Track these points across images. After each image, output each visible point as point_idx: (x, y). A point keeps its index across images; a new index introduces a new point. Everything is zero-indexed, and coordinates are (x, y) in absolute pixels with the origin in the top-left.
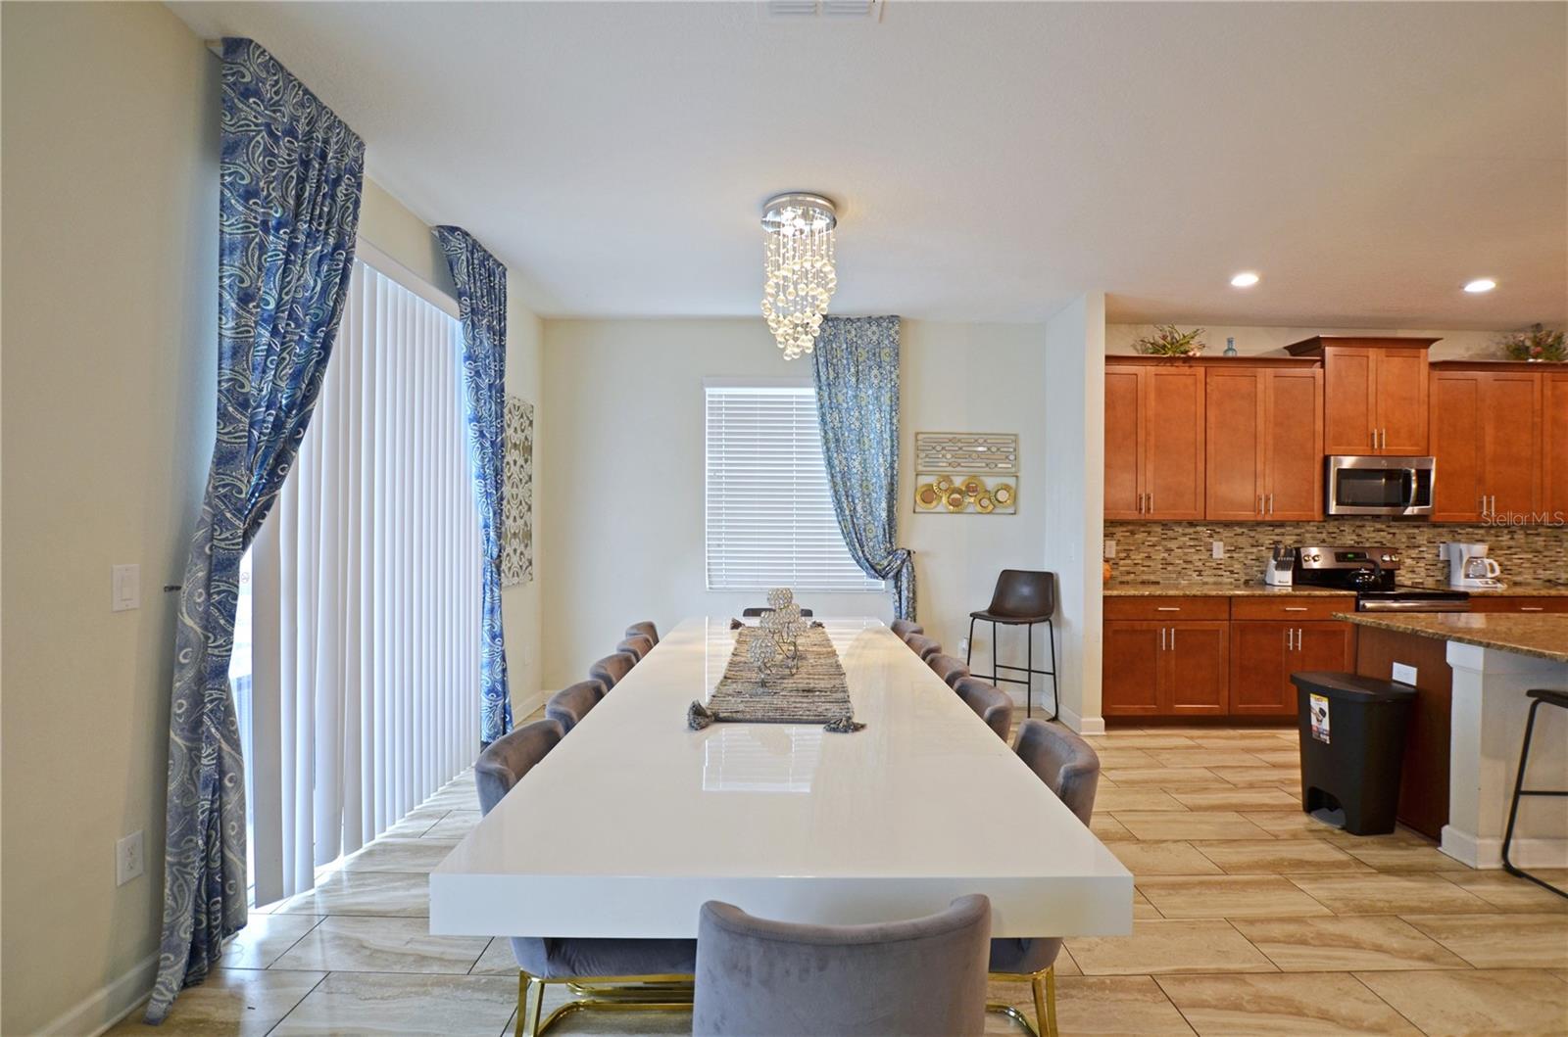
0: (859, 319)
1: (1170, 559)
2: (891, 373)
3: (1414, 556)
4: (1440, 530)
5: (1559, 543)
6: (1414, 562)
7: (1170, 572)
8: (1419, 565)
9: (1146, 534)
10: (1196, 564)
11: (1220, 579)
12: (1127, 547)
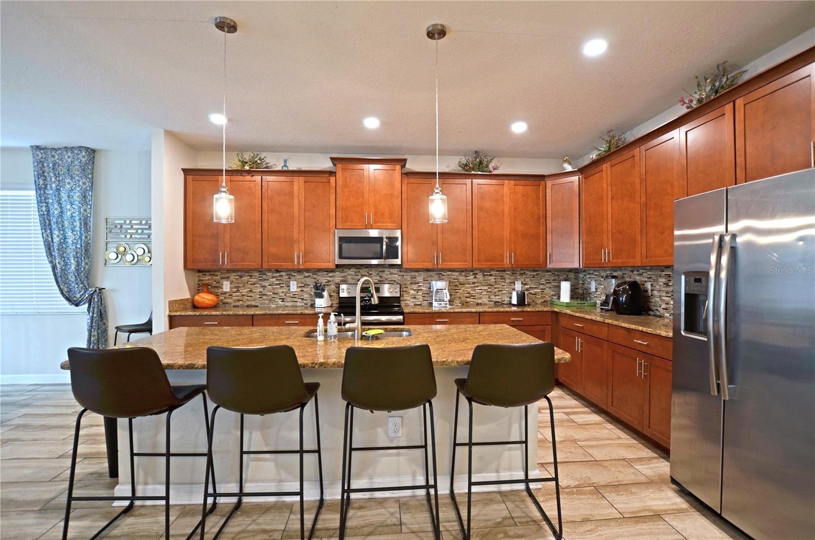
0: (60, 149)
1: (264, 292)
2: (79, 181)
3: (414, 289)
4: (431, 273)
5: (503, 280)
6: (416, 292)
7: (265, 300)
8: (418, 294)
9: (249, 277)
10: (281, 295)
11: (295, 304)
12: (237, 285)
